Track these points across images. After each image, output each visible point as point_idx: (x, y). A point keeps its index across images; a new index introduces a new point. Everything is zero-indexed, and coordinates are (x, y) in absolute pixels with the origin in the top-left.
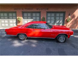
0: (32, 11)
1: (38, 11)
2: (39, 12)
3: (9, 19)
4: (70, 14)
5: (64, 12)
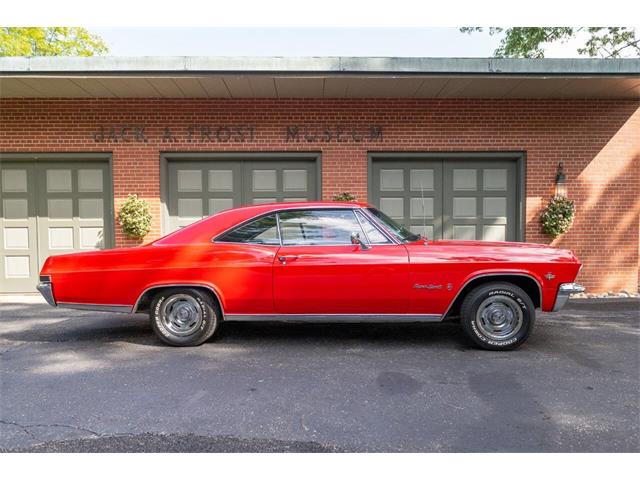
2: (310, 160)
3: (45, 214)
4: (560, 168)
5: (515, 160)
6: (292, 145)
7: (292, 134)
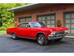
0: (46, 13)
1: (53, 12)
6: (52, 12)
7: (51, 11)
